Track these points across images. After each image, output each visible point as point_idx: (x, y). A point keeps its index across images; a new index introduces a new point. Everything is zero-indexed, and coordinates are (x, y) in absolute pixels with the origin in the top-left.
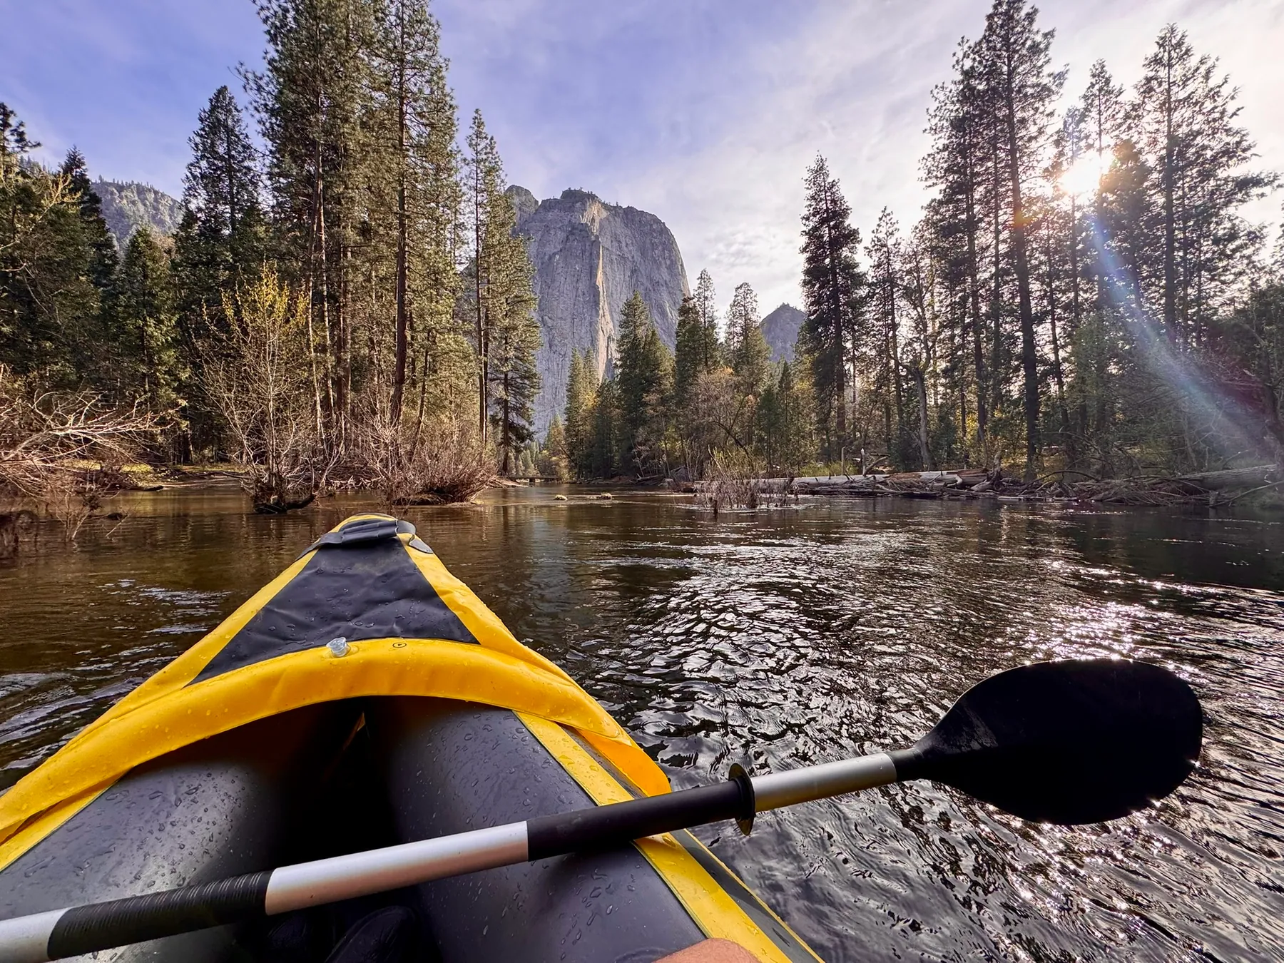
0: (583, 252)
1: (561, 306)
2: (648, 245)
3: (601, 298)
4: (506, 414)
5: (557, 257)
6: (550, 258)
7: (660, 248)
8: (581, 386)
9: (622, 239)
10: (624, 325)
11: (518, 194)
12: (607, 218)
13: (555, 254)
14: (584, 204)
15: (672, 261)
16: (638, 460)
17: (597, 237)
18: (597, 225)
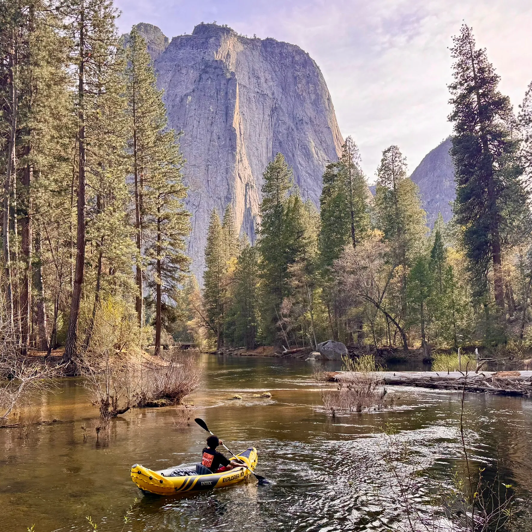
0: (218, 91)
1: (194, 152)
2: (290, 80)
3: (238, 141)
4: (159, 296)
5: (190, 98)
6: (182, 100)
7: (304, 81)
8: (221, 249)
9: (261, 75)
10: (267, 189)
11: (146, 31)
12: (243, 53)
13: (186, 95)
14: (218, 39)
15: (317, 95)
16: (284, 333)
17: (233, 74)
18: (233, 60)
